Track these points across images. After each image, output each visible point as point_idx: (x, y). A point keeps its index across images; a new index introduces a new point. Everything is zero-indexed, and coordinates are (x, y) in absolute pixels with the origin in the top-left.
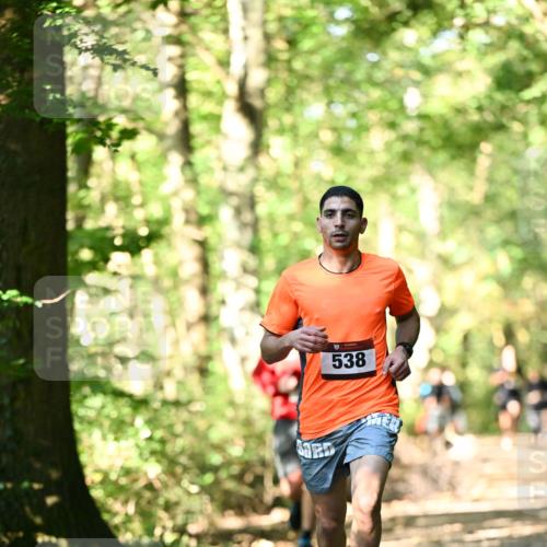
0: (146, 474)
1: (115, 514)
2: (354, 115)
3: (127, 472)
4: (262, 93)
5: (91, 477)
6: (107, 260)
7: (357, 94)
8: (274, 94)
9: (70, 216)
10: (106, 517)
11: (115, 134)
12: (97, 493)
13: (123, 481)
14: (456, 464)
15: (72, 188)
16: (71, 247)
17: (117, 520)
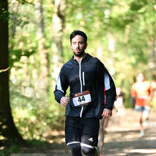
0: (31, 120)
1: (22, 131)
2: (91, 18)
3: (26, 119)
4: (64, 11)
5: (16, 120)
6: (20, 58)
7: (91, 12)
8: (68, 11)
9: (10, 46)
10: (20, 132)
12: (17, 125)
13: (25, 122)
14: (119, 117)
15: (10, 38)
16: (10, 55)
17: (23, 133)
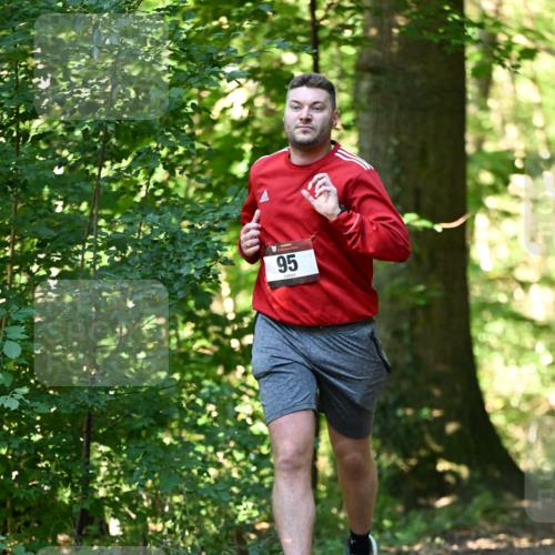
0: (547, 400)
1: (517, 441)
3: (529, 398)
5: (492, 404)
6: (507, 183)
9: (470, 137)
10: (507, 444)
11: (515, 53)
12: (498, 420)
13: (525, 408)
15: (471, 109)
16: (471, 169)
17: (519, 447)
